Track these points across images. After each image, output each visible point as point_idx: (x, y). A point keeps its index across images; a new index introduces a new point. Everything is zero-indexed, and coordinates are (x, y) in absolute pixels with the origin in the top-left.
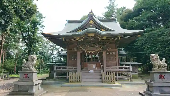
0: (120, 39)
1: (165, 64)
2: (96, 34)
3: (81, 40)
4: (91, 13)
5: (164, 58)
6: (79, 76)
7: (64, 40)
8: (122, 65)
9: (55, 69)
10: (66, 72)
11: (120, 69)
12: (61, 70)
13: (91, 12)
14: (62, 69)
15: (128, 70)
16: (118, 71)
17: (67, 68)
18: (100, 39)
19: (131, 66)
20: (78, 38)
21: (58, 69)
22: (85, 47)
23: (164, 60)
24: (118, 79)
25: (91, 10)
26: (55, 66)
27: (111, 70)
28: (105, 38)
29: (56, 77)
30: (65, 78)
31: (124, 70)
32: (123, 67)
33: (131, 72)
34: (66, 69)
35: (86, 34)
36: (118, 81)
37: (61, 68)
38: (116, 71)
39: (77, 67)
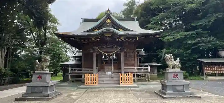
0: (138, 39)
1: (179, 64)
2: (113, 34)
3: (97, 40)
4: (109, 12)
5: (178, 59)
6: (96, 78)
7: (79, 40)
8: (141, 66)
9: (69, 72)
10: (81, 74)
11: (138, 70)
12: (76, 72)
13: (108, 10)
14: (78, 71)
15: (147, 71)
16: (137, 73)
17: (83, 70)
18: (117, 39)
19: (149, 67)
20: (94, 39)
21: (73, 71)
22: (102, 47)
23: (178, 60)
24: (136, 80)
25: (108, 8)
26: (70, 68)
27: (129, 71)
28: (122, 38)
29: (71, 79)
30: (81, 80)
31: (142, 71)
32: (142, 68)
33: (149, 73)
34: (81, 71)
35: (102, 34)
36: (136, 82)
37: (76, 70)
38: (135, 73)
39: (93, 69)
